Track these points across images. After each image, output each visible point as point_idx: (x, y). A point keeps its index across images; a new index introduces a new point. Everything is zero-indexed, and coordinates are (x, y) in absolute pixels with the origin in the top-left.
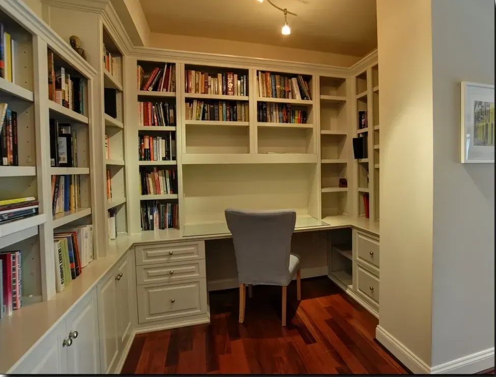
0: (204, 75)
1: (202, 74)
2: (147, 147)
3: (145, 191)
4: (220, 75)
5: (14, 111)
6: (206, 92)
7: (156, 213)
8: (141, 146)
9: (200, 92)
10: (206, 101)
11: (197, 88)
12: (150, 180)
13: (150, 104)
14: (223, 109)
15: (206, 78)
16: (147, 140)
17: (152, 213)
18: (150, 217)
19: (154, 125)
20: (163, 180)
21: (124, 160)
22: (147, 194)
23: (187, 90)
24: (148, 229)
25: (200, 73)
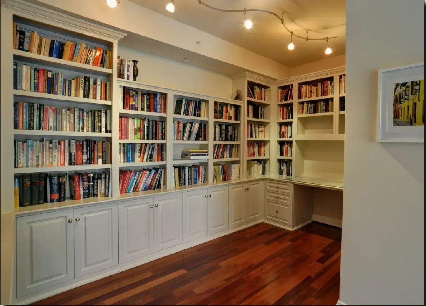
0: (310, 86)
1: (309, 86)
2: (283, 131)
3: (281, 154)
4: (320, 84)
5: (205, 124)
6: (311, 97)
7: (285, 166)
8: (280, 130)
9: (307, 97)
10: (312, 102)
11: (306, 95)
12: (284, 149)
13: (285, 108)
14: (321, 106)
15: (311, 88)
16: (283, 127)
17: (283, 166)
18: (282, 168)
19: (286, 119)
20: (289, 149)
21: (270, 138)
22: (283, 156)
23: (300, 97)
24: (281, 174)
25: (308, 85)
